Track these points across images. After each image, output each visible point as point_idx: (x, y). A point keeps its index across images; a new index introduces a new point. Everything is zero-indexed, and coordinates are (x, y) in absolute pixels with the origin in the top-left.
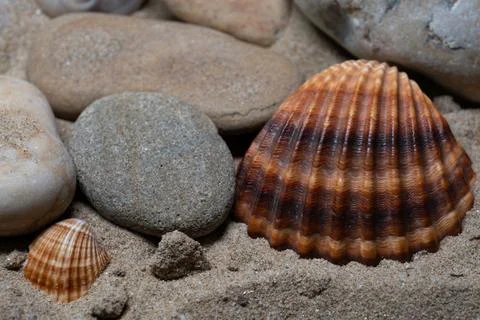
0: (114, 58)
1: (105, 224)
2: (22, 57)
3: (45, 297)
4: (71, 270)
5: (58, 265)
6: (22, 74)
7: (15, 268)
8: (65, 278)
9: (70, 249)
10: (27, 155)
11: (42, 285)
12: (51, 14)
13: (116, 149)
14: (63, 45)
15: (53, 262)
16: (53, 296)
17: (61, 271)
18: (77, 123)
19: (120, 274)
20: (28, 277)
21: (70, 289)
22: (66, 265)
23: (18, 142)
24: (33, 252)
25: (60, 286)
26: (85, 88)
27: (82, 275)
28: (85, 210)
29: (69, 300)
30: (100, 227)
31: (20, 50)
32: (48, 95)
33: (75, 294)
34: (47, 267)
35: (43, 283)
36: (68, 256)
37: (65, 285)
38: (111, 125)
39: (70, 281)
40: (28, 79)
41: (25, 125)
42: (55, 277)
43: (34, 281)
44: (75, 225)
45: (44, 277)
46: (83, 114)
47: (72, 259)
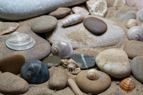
0: (141, 49)
1: (135, 80)
2: (123, 46)
3: (123, 91)
4: (128, 87)
5: (126, 86)
6: (123, 49)
7: (118, 84)
8: (127, 88)
9: (129, 83)
10: (124, 65)
11: (123, 89)
12: (129, 40)
13: (140, 67)
14: (131, 46)
15: (125, 85)
16: (124, 91)
17: (127, 87)
18: (132, 60)
19: (138, 90)
20: (120, 87)
21: (128, 91)
22: (128, 86)
23: (122, 62)
24: (122, 82)
25: (126, 90)
26: (134, 54)
27: (130, 89)
28: (132, 76)
29: (127, 93)
30: (134, 80)
31: (123, 45)
32: (127, 54)
33: (128, 92)
34: (124, 86)
35: (123, 88)
36: (128, 85)
37: (127, 90)
38: (139, 62)
39: (128, 89)
40: (124, 50)
41: (124, 59)
42: (125, 88)
43: (121, 88)
44: (130, 79)
45: (123, 87)
46: (133, 59)
47: (129, 85)
